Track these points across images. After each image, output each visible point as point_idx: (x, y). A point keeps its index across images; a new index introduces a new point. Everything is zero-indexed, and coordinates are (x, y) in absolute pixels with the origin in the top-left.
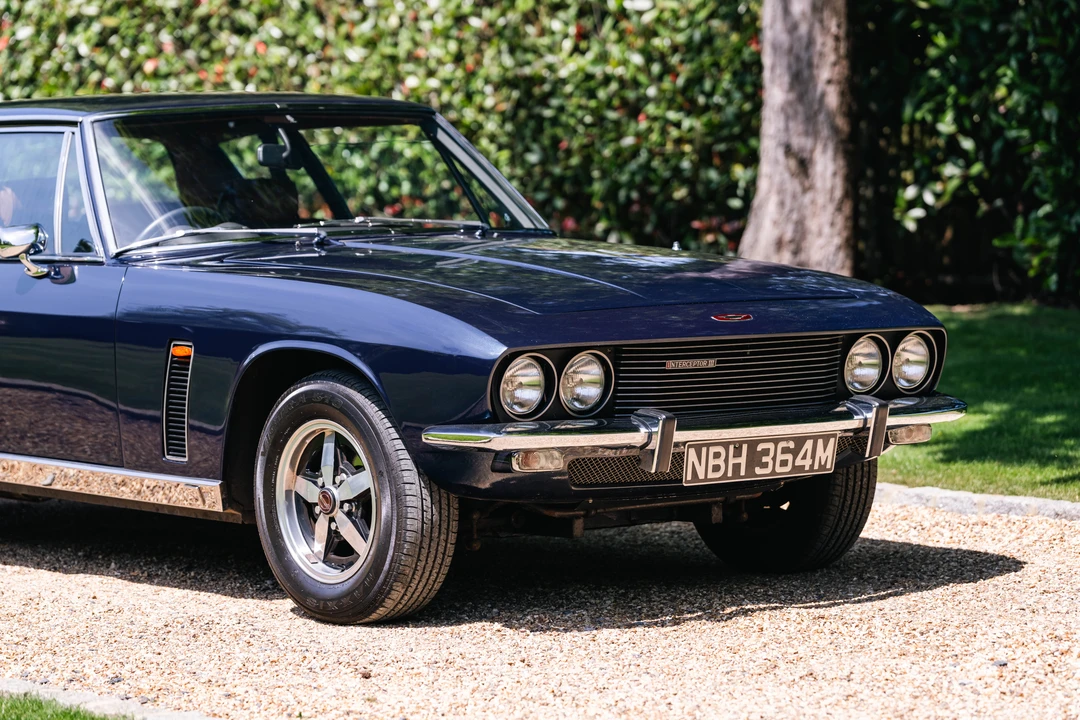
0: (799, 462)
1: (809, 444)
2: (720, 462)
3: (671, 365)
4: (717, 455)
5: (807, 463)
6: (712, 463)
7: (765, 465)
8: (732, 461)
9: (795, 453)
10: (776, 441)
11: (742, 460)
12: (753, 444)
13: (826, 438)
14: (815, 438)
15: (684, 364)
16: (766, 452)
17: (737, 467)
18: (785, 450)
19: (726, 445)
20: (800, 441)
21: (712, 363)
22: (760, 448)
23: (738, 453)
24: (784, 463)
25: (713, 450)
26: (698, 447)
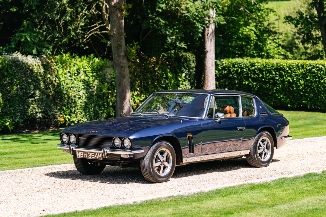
0: (96, 157)
1: (96, 154)
2: (82, 154)
3: (80, 138)
4: (82, 153)
5: (97, 157)
6: (81, 154)
7: (90, 156)
8: (84, 155)
9: (95, 155)
10: (91, 153)
11: (86, 155)
12: (87, 152)
13: (100, 154)
14: (98, 153)
15: (82, 138)
16: (90, 154)
17: (85, 156)
18: (93, 154)
19: (83, 152)
20: (95, 153)
21: (85, 138)
22: (88, 153)
23: (85, 154)
24: (93, 157)
25: (81, 152)
26: (78, 151)
